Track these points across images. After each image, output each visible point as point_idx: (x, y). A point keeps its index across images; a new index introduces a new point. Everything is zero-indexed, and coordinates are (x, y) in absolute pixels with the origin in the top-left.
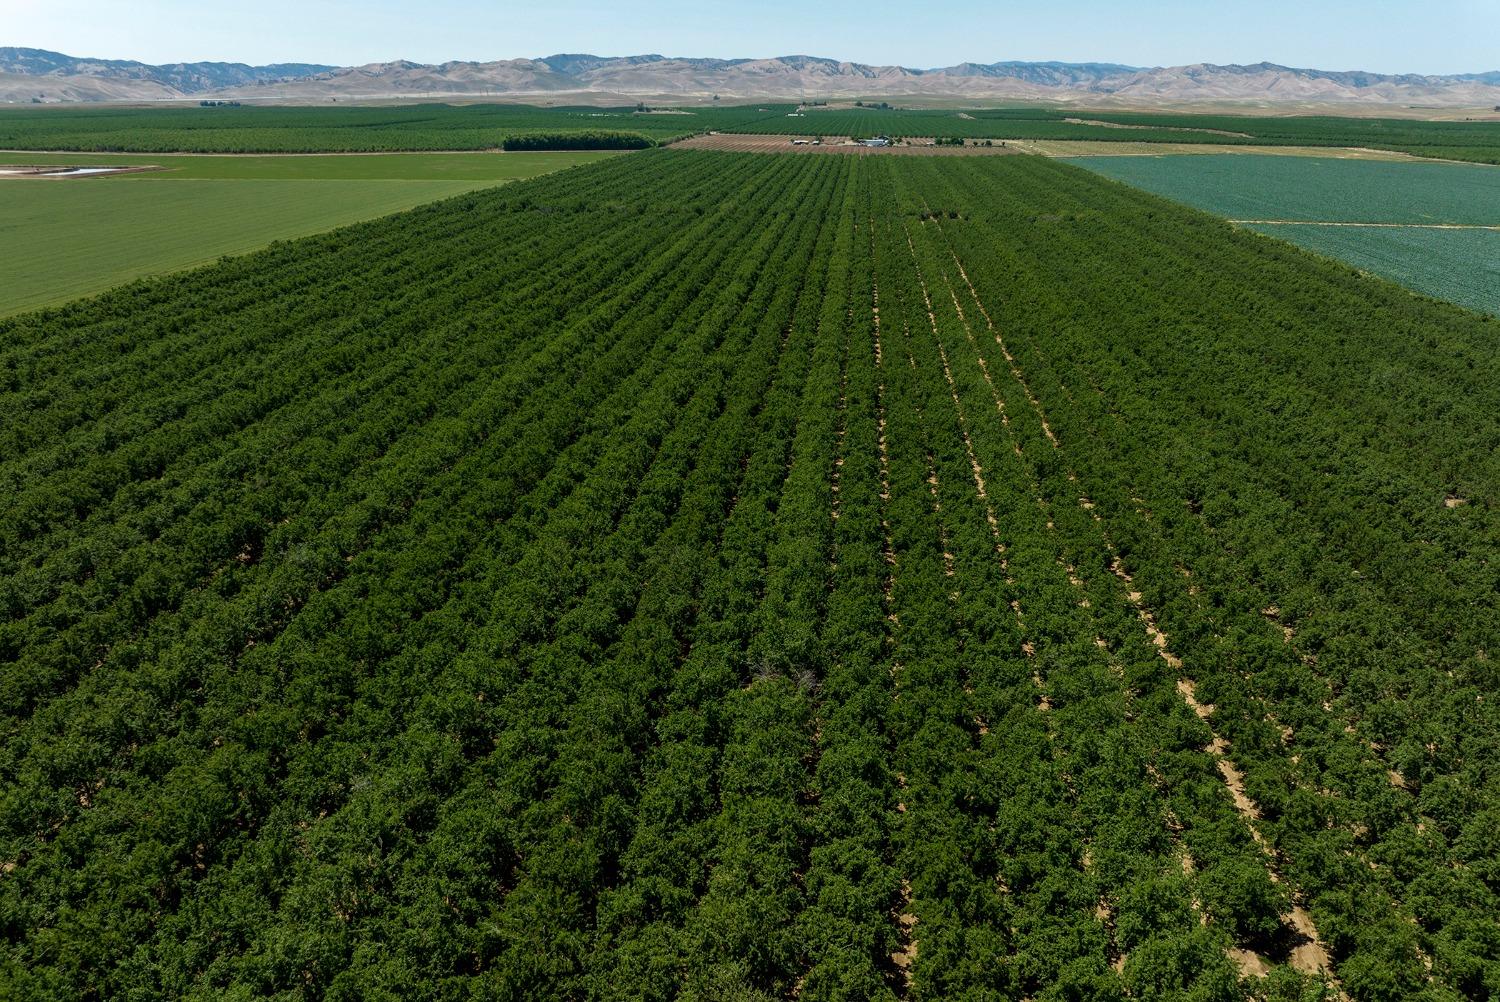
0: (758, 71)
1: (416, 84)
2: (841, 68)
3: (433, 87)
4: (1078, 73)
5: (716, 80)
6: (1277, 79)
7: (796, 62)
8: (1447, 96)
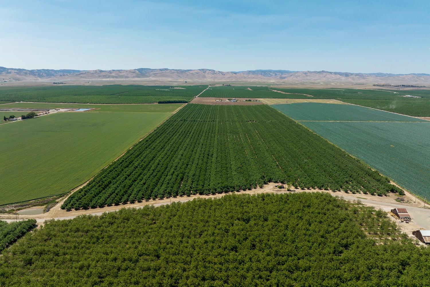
0: (194, 73)
1: (105, 76)
2: (215, 72)
3: (109, 77)
4: (276, 73)
5: (184, 76)
6: (326, 75)
7: (204, 71)
8: (367, 80)
